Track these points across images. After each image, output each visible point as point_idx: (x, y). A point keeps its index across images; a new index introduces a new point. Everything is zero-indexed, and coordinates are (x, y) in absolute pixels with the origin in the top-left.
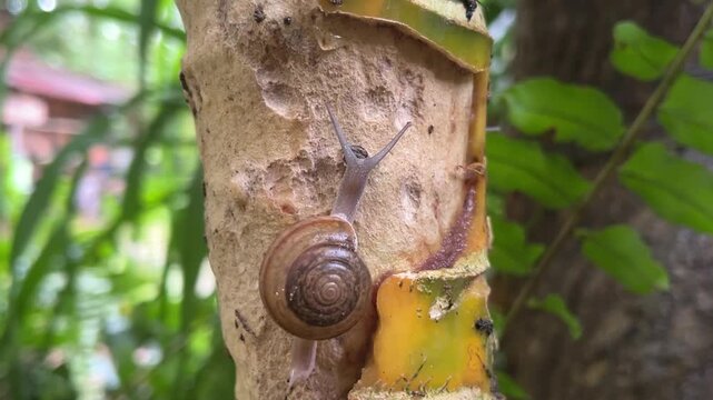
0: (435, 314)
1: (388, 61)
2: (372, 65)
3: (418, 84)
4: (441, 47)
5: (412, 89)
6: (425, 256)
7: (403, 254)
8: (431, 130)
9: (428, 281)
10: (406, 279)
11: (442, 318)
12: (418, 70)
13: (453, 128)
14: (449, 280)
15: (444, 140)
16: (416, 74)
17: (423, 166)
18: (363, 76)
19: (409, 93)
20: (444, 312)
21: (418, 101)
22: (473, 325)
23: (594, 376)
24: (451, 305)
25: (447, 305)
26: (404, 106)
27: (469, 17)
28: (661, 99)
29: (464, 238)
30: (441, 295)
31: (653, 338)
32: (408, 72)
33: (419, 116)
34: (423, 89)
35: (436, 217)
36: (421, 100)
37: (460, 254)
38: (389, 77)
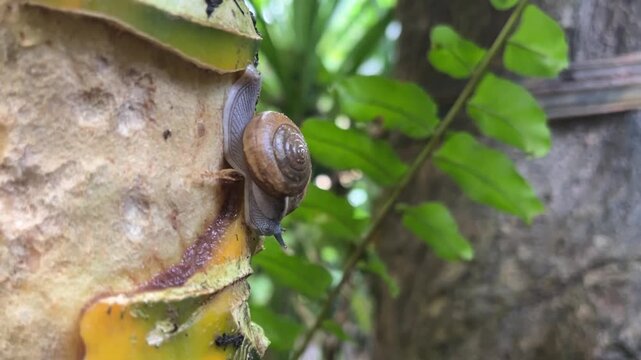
0: (154, 339)
1: (104, 60)
2: (84, 63)
3: (149, 86)
4: (166, 45)
5: (140, 91)
6: (156, 273)
7: (124, 272)
8: (167, 135)
9: (144, 306)
10: (116, 305)
11: (164, 344)
12: (145, 68)
13: (202, 131)
14: (174, 303)
15: (187, 146)
16: (143, 74)
17: (153, 175)
18: (75, 75)
19: (136, 95)
20: (168, 336)
21: (149, 104)
22: (212, 343)
23: (436, 308)
24: (176, 329)
25: (172, 328)
26: (131, 108)
27: (209, 12)
28: (471, 94)
29: (210, 250)
30: (163, 318)
31: (482, 281)
32: (132, 72)
33: (151, 120)
34: (153, 90)
35: (175, 228)
36: (152, 101)
37: (200, 268)
38: (106, 78)
